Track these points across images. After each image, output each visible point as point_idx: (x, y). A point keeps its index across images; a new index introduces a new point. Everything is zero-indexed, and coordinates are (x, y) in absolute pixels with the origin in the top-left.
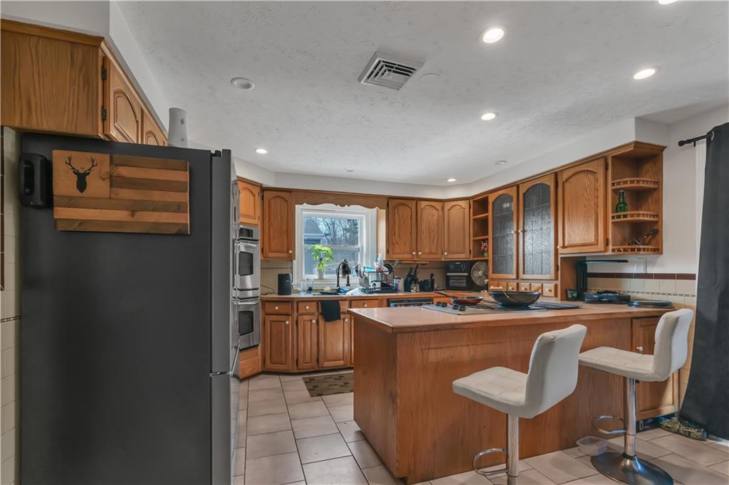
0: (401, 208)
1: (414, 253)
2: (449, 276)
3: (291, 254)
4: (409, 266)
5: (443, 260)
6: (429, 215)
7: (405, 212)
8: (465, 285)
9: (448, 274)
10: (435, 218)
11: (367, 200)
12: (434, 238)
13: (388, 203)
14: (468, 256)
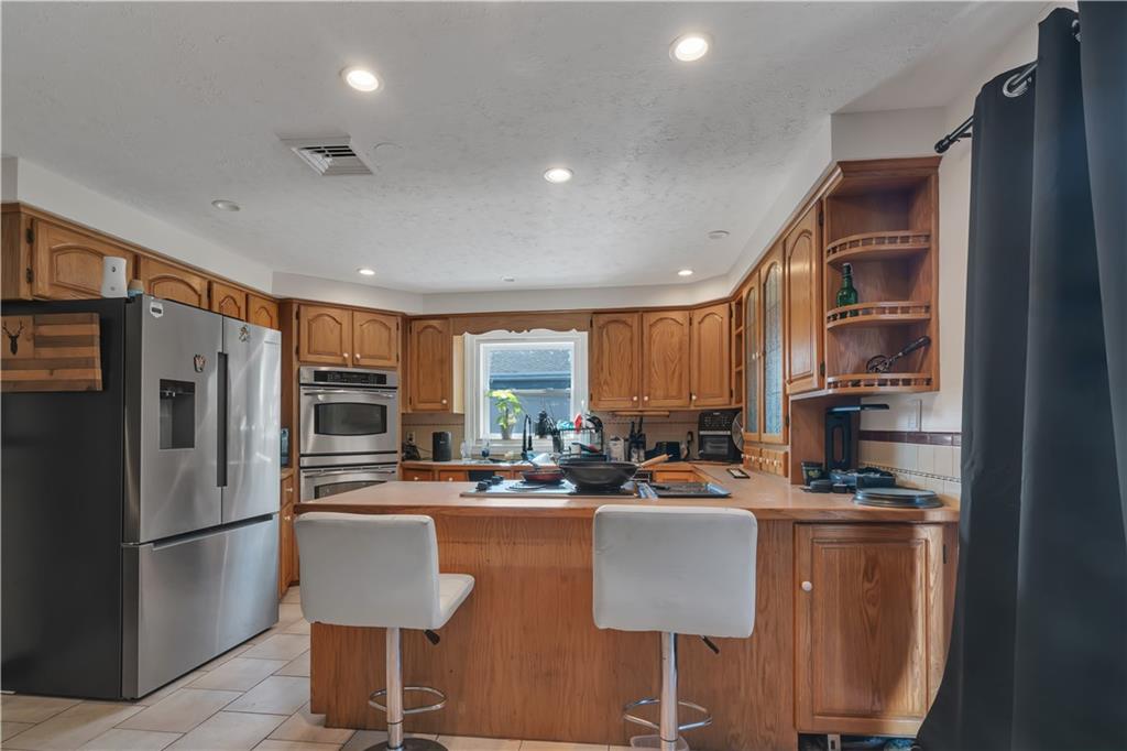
0: (612, 327)
1: (635, 398)
2: (703, 436)
3: (446, 405)
4: (628, 420)
5: (692, 408)
6: (666, 336)
7: (619, 334)
8: (726, 451)
9: (702, 433)
10: (676, 340)
11: (558, 321)
12: (674, 373)
13: (591, 322)
14: (727, 402)
